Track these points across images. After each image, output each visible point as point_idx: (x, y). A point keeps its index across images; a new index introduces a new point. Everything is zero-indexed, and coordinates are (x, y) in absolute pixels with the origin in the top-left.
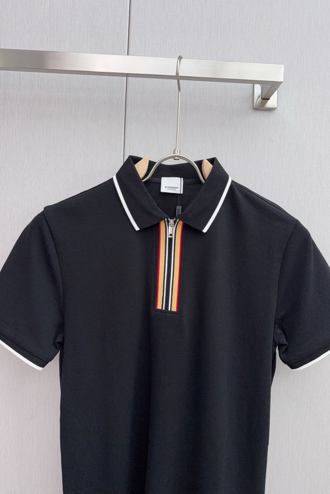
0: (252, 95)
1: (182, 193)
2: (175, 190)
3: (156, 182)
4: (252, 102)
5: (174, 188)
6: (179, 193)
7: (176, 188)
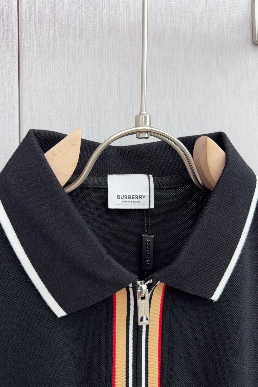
0: (251, 19)
1: (152, 207)
2: (139, 202)
3: (95, 187)
4: (250, 31)
5: (137, 197)
6: (148, 208)
7: (141, 197)
